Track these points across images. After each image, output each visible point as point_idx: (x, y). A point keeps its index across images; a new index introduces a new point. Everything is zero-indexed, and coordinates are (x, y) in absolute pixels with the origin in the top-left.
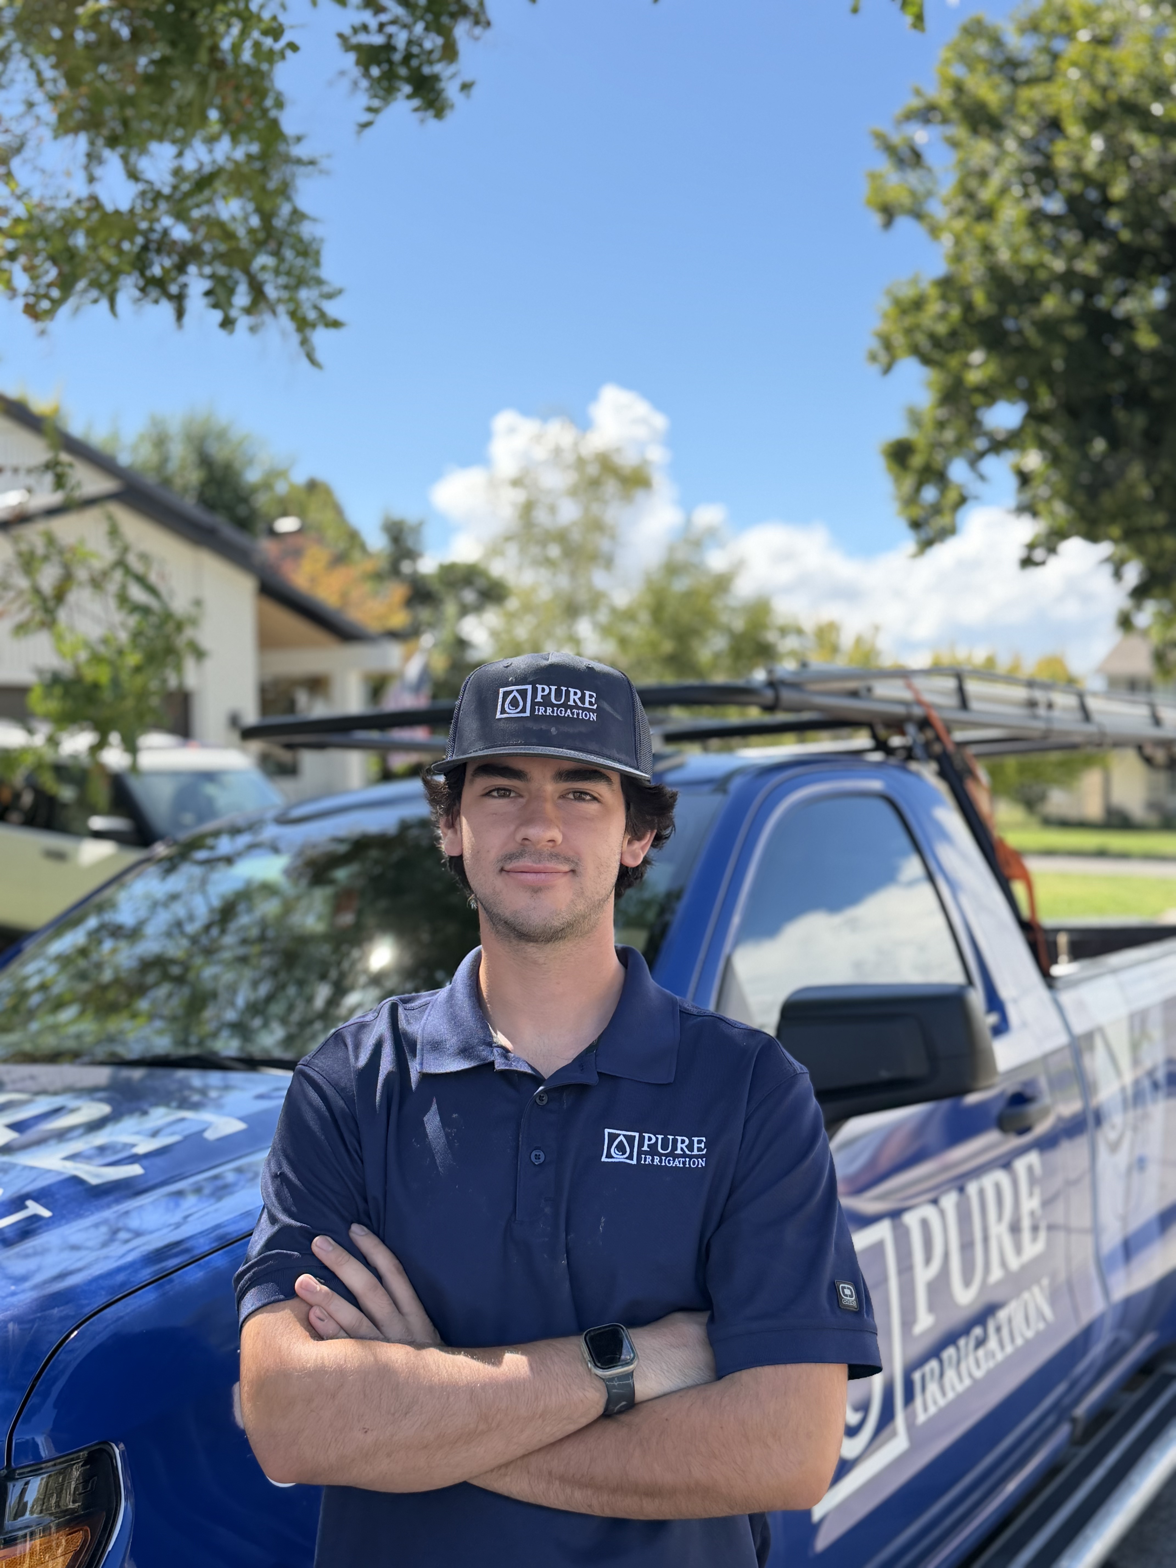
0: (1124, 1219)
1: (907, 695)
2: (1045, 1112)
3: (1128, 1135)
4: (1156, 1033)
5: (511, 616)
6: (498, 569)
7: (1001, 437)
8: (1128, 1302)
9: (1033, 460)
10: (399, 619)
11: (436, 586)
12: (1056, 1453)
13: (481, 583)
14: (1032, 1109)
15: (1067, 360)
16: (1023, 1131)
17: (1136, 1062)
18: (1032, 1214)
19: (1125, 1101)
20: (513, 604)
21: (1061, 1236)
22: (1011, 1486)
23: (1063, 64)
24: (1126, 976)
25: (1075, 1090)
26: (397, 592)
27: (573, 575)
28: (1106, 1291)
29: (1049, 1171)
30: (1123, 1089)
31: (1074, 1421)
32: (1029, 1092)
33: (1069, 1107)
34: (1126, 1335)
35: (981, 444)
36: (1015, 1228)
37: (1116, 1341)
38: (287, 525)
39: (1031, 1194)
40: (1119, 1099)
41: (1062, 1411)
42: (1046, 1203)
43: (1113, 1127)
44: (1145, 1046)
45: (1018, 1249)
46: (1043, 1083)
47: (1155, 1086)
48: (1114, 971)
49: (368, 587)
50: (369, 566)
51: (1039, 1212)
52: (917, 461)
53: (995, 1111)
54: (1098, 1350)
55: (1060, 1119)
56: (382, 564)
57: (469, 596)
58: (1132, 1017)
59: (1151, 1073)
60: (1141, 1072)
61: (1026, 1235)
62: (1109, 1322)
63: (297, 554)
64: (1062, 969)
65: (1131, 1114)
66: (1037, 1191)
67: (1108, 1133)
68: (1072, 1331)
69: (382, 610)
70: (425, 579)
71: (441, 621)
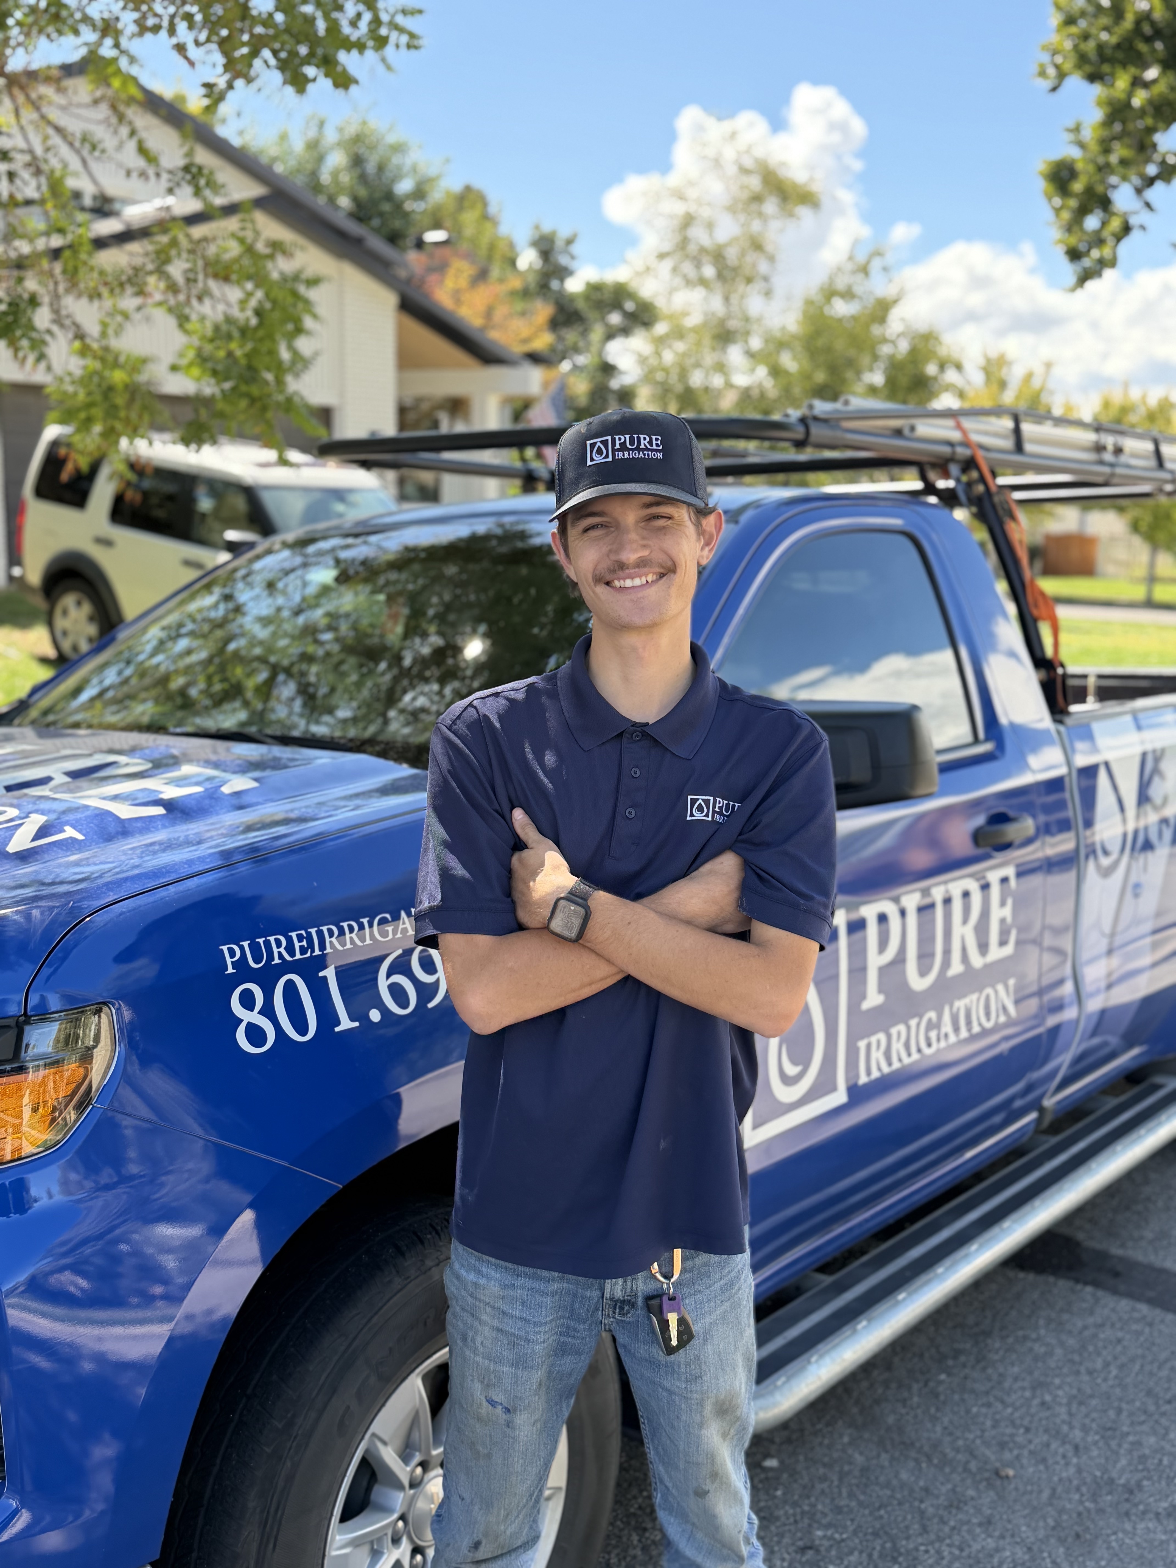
1: (955, 435)
3: (1125, 862)
5: (660, 342)
6: (648, 290)
10: (543, 341)
11: (581, 305)
13: (629, 306)
14: (1010, 829)
16: (1002, 847)
18: (1003, 922)
19: (1123, 843)
20: (661, 328)
26: (543, 311)
27: (727, 297)
30: (1124, 822)
35: (1152, 170)
38: (434, 236)
39: (1003, 905)
40: (1116, 843)
41: (1027, 1101)
43: (1107, 856)
45: (984, 950)
48: (1134, 713)
49: (516, 305)
50: (516, 283)
51: (1010, 921)
52: (1079, 185)
56: (531, 282)
57: (615, 318)
58: (1144, 756)
61: (994, 940)
63: (441, 268)
65: (1130, 845)
66: (1011, 902)
67: (1100, 860)
68: (1038, 1028)
69: (525, 332)
70: (572, 298)
71: (588, 344)
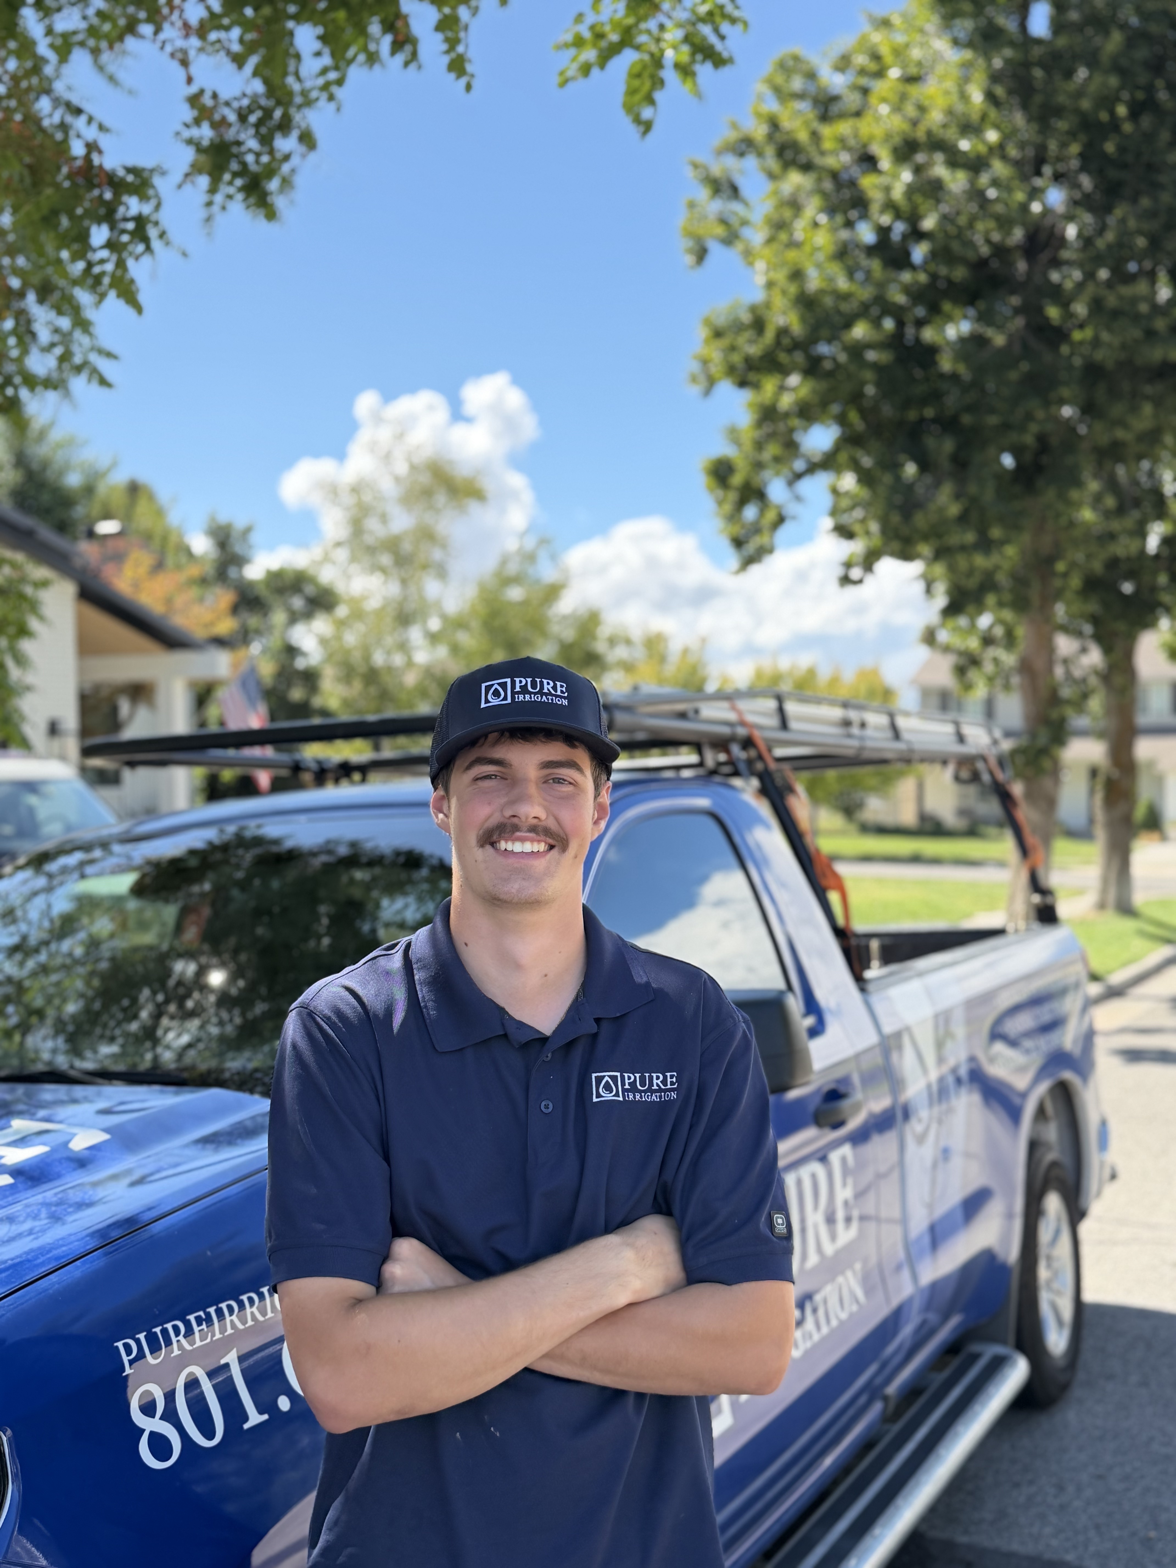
0: (930, 1206)
1: (732, 716)
2: (857, 1107)
3: (934, 1127)
4: (960, 1030)
5: (341, 624)
6: (327, 576)
7: (817, 459)
8: (935, 1286)
9: (848, 481)
10: (226, 626)
11: (263, 592)
12: (869, 1428)
13: (310, 590)
14: (845, 1104)
15: (878, 384)
16: (838, 1125)
17: (941, 1060)
18: (846, 1203)
19: (930, 1095)
20: (342, 611)
21: (871, 1227)
22: (828, 1461)
23: (873, 100)
24: (933, 979)
25: (885, 1087)
26: (224, 598)
27: (404, 582)
28: (915, 1277)
29: (861, 1165)
30: (929, 1086)
31: (886, 1399)
32: (842, 1089)
33: (878, 1104)
34: (933, 1317)
35: (799, 465)
36: (830, 1220)
37: (924, 1323)
38: (107, 527)
39: (844, 1185)
40: (925, 1095)
41: (873, 1391)
42: (859, 1195)
43: (920, 1121)
44: (949, 1045)
45: (833, 1237)
46: (856, 1079)
47: (959, 1081)
48: (921, 974)
49: (194, 592)
50: (194, 571)
51: (851, 1201)
52: (737, 480)
53: (812, 1107)
54: (907, 1331)
55: (872, 1115)
56: (209, 569)
57: (298, 603)
58: (936, 1016)
59: (954, 1071)
60: (945, 1069)
61: (840, 1225)
62: (917, 1305)
63: (118, 558)
64: (873, 972)
65: (936, 1110)
66: (850, 1181)
67: (915, 1126)
68: (884, 1312)
69: (208, 617)
70: (251, 584)
71: (270, 629)
